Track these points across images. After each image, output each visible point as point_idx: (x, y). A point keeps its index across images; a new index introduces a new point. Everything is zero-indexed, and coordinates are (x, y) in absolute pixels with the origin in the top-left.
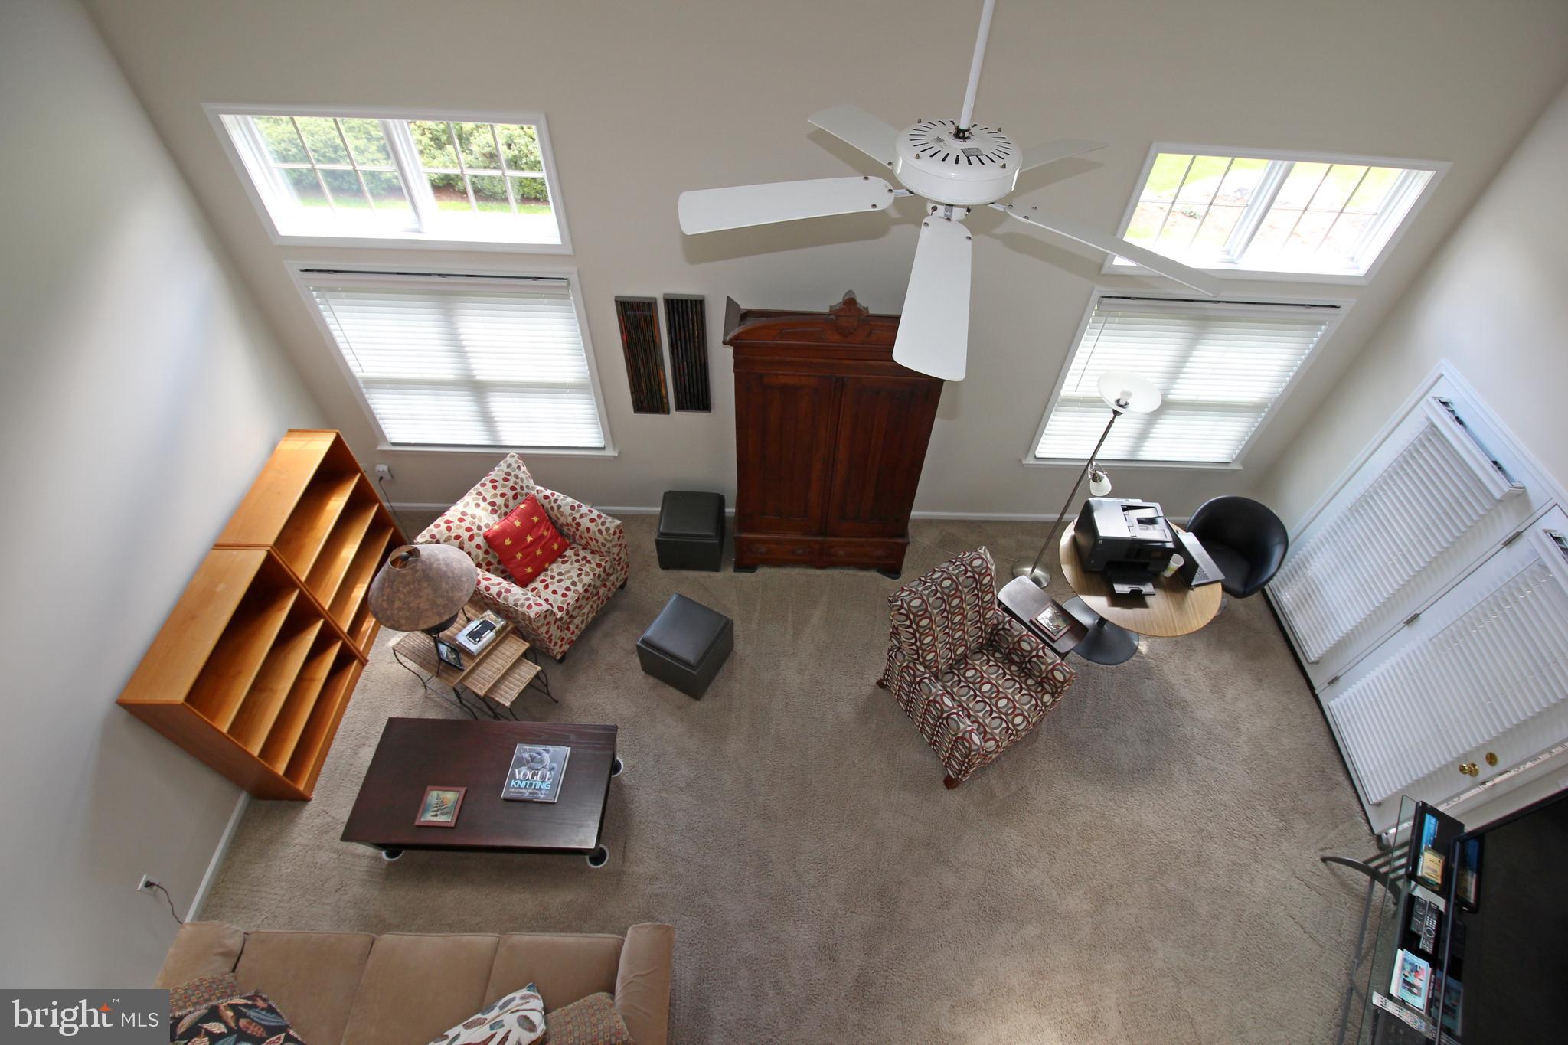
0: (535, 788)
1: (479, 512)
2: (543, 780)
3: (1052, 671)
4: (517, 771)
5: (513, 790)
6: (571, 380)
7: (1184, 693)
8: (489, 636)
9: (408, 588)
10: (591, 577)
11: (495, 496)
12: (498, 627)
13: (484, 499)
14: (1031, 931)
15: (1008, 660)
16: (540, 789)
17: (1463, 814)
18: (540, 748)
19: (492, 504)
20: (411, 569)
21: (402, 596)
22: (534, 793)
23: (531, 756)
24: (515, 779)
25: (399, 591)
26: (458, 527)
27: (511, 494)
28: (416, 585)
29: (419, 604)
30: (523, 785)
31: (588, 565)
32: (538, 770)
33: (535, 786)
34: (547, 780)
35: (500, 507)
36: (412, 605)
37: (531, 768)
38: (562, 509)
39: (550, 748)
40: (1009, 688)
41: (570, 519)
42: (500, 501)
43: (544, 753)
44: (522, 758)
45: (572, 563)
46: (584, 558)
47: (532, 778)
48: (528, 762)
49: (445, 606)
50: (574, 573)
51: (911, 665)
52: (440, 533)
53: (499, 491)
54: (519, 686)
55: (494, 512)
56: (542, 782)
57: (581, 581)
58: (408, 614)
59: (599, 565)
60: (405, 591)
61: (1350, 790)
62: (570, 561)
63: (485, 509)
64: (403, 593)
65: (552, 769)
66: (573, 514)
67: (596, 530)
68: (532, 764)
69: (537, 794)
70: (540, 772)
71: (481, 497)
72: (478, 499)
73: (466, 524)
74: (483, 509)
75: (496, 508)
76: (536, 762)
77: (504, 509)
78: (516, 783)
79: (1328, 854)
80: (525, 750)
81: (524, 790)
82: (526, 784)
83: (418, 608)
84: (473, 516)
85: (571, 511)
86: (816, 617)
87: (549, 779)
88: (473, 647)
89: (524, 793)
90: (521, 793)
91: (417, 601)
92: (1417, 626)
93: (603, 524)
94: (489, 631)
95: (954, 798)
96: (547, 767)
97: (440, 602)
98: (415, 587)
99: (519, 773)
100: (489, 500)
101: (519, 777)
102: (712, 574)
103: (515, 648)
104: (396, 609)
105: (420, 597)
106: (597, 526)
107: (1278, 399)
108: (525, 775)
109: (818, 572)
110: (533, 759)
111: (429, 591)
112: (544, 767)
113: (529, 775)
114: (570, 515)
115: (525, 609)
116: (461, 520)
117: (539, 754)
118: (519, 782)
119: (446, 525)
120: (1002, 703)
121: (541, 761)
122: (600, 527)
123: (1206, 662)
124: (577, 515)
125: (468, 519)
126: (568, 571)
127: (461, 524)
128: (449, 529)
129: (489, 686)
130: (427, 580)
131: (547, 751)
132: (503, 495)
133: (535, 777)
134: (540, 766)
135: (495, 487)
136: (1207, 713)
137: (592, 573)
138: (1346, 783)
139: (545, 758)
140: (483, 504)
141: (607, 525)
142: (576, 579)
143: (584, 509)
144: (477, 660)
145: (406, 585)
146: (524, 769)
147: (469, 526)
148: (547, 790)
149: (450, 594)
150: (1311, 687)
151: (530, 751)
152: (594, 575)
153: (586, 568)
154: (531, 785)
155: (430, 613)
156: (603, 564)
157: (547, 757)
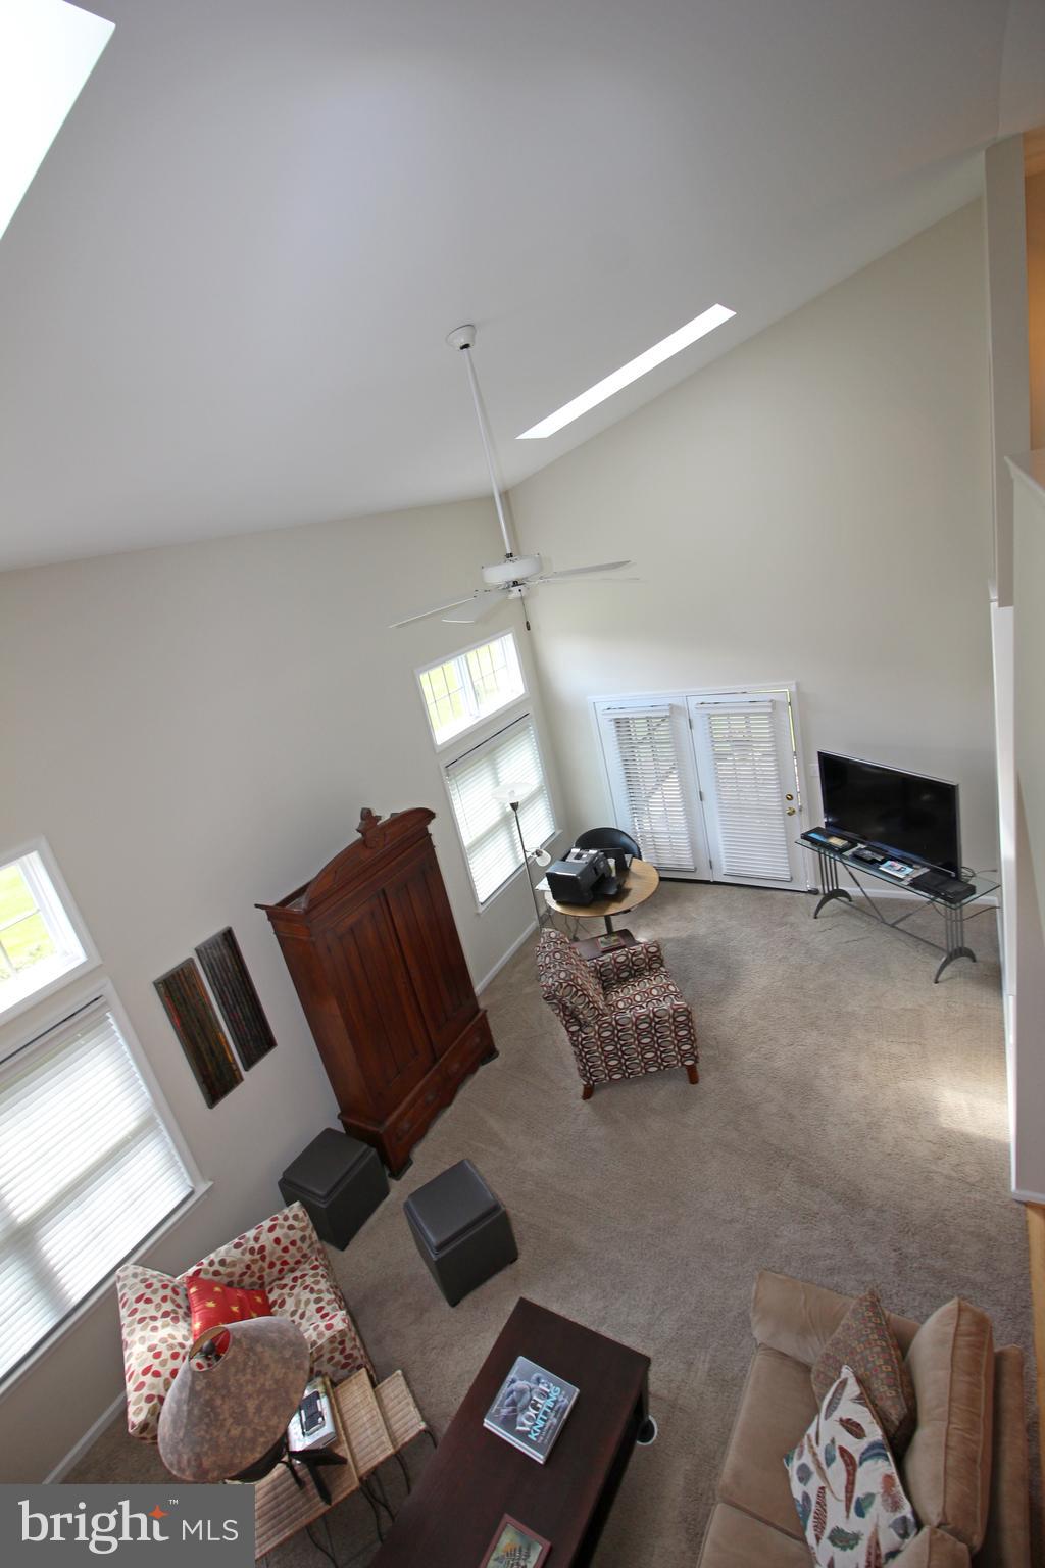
0: (551, 1409)
1: (163, 1333)
2: (546, 1395)
3: (647, 952)
4: (519, 1428)
5: (541, 1438)
6: (133, 1125)
7: (684, 935)
8: (323, 1404)
9: (249, 1371)
10: (323, 1280)
11: (158, 1307)
12: (320, 1389)
13: (154, 1318)
14: (824, 1070)
15: (622, 981)
16: (555, 1402)
17: (811, 824)
18: (505, 1389)
19: (166, 1314)
20: (233, 1343)
21: (250, 1388)
22: (557, 1412)
23: (508, 1405)
24: (529, 1433)
25: (241, 1386)
26: (164, 1363)
27: (169, 1292)
28: (254, 1357)
29: (273, 1376)
30: (541, 1424)
31: (307, 1278)
32: (531, 1399)
33: (549, 1407)
34: (548, 1391)
35: (174, 1311)
36: (267, 1387)
37: (525, 1408)
38: (228, 1260)
39: (511, 1376)
40: (645, 985)
41: (248, 1257)
42: (168, 1306)
43: (514, 1386)
44: (506, 1417)
45: (290, 1296)
46: (295, 1280)
47: (537, 1409)
48: (515, 1410)
49: (295, 1354)
50: (306, 1295)
51: (599, 1023)
52: (153, 1387)
53: (157, 1299)
54: (408, 1404)
55: (175, 1319)
56: (548, 1397)
57: (320, 1292)
58: (271, 1403)
59: (315, 1268)
60: (249, 1377)
61: (777, 893)
62: (286, 1297)
63: (165, 1326)
64: (247, 1382)
65: (538, 1381)
66: (245, 1249)
67: (285, 1230)
68: (519, 1405)
69: (559, 1408)
70: (535, 1398)
71: (148, 1320)
72: (148, 1324)
73: (167, 1354)
74: (164, 1326)
75: (173, 1315)
76: (520, 1400)
77: (181, 1312)
78: (535, 1432)
79: (813, 914)
80: (498, 1411)
81: (548, 1424)
82: (541, 1418)
83: (276, 1382)
84: (163, 1341)
85: (240, 1250)
86: (494, 1124)
87: (549, 1388)
88: (326, 1429)
89: (552, 1424)
90: (550, 1428)
91: (269, 1376)
92: (705, 796)
93: (286, 1218)
94: (318, 1401)
95: (707, 1080)
96: (532, 1386)
97: (287, 1353)
98: (255, 1362)
99: (523, 1425)
100: (159, 1314)
101: (528, 1426)
102: (387, 1200)
103: (358, 1389)
104: (255, 1413)
105: (268, 1366)
106: (282, 1227)
107: (544, 778)
108: (529, 1418)
109: (452, 1107)
110: (514, 1403)
111: (268, 1353)
112: (531, 1390)
113: (531, 1412)
114: (243, 1253)
115: (328, 1334)
116: (157, 1355)
117: (512, 1393)
118: (535, 1428)
119: (150, 1374)
120: (655, 992)
121: (522, 1392)
122: (286, 1224)
123: (669, 917)
124: (252, 1244)
125: (162, 1347)
126: (298, 1303)
127: (161, 1359)
128: (157, 1374)
129: (385, 1438)
130: (258, 1342)
131: (513, 1381)
132: (165, 1299)
133: (539, 1405)
134: (527, 1396)
135: (148, 1301)
136: (702, 931)
137: (320, 1278)
138: (773, 892)
139: (520, 1387)
140: (159, 1323)
141: (290, 1215)
142: (315, 1296)
143: (251, 1234)
144: (344, 1439)
145: (244, 1370)
146: (521, 1418)
147: (171, 1352)
148: (561, 1394)
149: (286, 1339)
150: (707, 882)
151: (501, 1405)
152: (323, 1276)
153: (309, 1281)
154: (545, 1413)
155: (291, 1376)
156: (316, 1263)
157: (520, 1384)
